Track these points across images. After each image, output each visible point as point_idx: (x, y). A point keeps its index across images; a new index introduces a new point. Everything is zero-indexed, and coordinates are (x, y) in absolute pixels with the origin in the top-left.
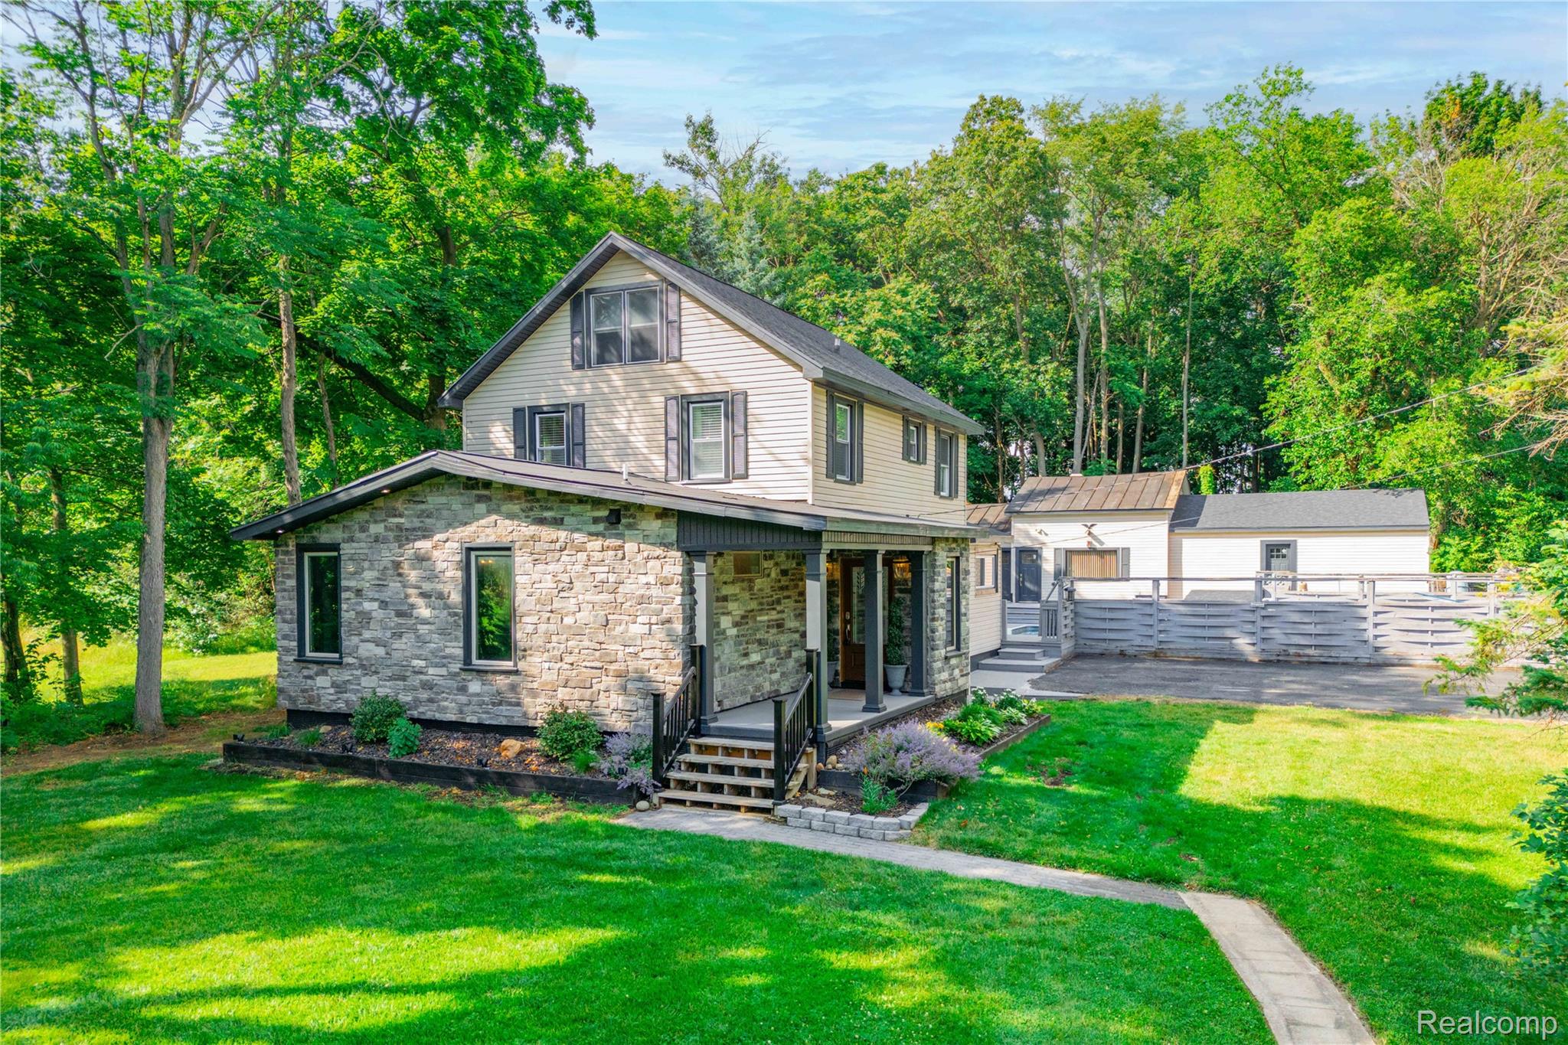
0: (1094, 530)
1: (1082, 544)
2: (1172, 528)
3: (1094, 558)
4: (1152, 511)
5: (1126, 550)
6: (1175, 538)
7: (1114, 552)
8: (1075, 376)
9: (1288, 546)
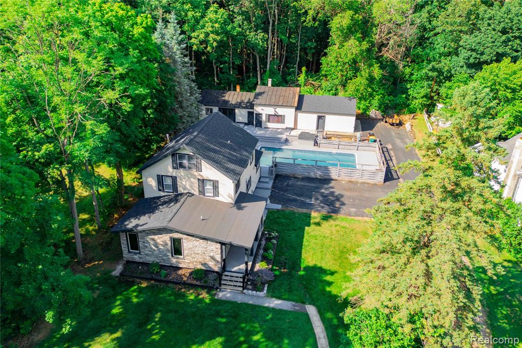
0: (276, 110)
1: (273, 114)
2: (296, 111)
3: (276, 117)
4: (291, 107)
5: (284, 116)
6: (297, 113)
7: (281, 116)
8: (268, 37)
9: (323, 117)
